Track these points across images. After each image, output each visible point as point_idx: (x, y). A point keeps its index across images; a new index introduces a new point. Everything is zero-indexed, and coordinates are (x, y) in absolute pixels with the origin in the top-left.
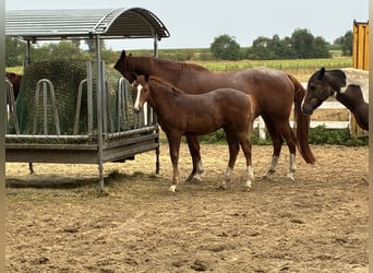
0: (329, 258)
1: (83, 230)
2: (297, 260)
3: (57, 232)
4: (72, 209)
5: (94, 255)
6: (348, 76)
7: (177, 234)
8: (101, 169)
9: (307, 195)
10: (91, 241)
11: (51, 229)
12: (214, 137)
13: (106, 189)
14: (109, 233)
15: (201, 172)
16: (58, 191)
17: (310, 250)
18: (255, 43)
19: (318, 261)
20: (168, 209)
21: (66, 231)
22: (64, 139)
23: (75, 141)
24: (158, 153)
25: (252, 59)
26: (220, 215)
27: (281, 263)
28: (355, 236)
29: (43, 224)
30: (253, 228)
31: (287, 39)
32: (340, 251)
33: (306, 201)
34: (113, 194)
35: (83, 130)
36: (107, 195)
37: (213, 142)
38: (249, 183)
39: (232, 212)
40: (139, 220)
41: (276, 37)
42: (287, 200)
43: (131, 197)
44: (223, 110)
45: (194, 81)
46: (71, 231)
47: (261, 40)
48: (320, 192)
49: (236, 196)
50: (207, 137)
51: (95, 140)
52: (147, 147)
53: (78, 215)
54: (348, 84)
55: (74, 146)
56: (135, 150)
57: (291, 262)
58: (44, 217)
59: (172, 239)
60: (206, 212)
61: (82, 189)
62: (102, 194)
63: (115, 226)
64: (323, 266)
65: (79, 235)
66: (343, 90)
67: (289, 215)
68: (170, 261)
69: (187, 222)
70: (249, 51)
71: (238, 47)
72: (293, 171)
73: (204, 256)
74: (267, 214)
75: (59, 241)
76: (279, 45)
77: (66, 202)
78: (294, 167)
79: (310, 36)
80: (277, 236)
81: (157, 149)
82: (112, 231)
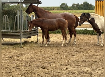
0: (80, 66)
1: (14, 57)
2: (71, 66)
3: (7, 57)
4: (12, 51)
5: (15, 64)
6: (91, 15)
7: (39, 58)
8: (21, 40)
9: (78, 48)
10: (15, 60)
11: (5, 57)
12: (56, 32)
13: (23, 46)
14: (21, 58)
15: (50, 42)
16: (9, 46)
17: (75, 63)
18: (72, 5)
19: (76, 66)
20: (39, 52)
21: (9, 57)
22: (11, 32)
23: (14, 32)
24: (38, 36)
25: (72, 10)
26: (52, 54)
27: (66, 67)
28: (88, 60)
29: (3, 55)
30: (61, 57)
31: (81, 4)
32: (83, 64)
33: (78, 50)
34: (24, 47)
35: (16, 29)
36: (23, 47)
37: (56, 33)
38: (62, 45)
39: (56, 53)
40: (30, 54)
41: (78, 4)
42: (73, 50)
43: (29, 48)
44: (59, 24)
45: (48, 16)
46: (11, 57)
47: (74, 4)
48: (82, 48)
49: (59, 48)
50: (54, 32)
51: (19, 32)
52: (35, 34)
53: (13, 53)
54: (91, 17)
55: (14, 34)
56: (31, 35)
57: (69, 67)
58: (4, 53)
59: (38, 60)
60: (49, 53)
61: (16, 46)
62: (21, 47)
63: (23, 56)
64: (78, 68)
65: (12, 58)
66: (90, 19)
67: (72, 54)
68: (36, 66)
69: (43, 55)
70: (71, 8)
71: (68, 6)
72: (75, 41)
73: (45, 65)
74: (66, 53)
75: (7, 60)
76: (79, 6)
77: (11, 49)
78: (76, 40)
79: (88, 4)
80: (67, 59)
81: (38, 35)
82: (22, 58)
